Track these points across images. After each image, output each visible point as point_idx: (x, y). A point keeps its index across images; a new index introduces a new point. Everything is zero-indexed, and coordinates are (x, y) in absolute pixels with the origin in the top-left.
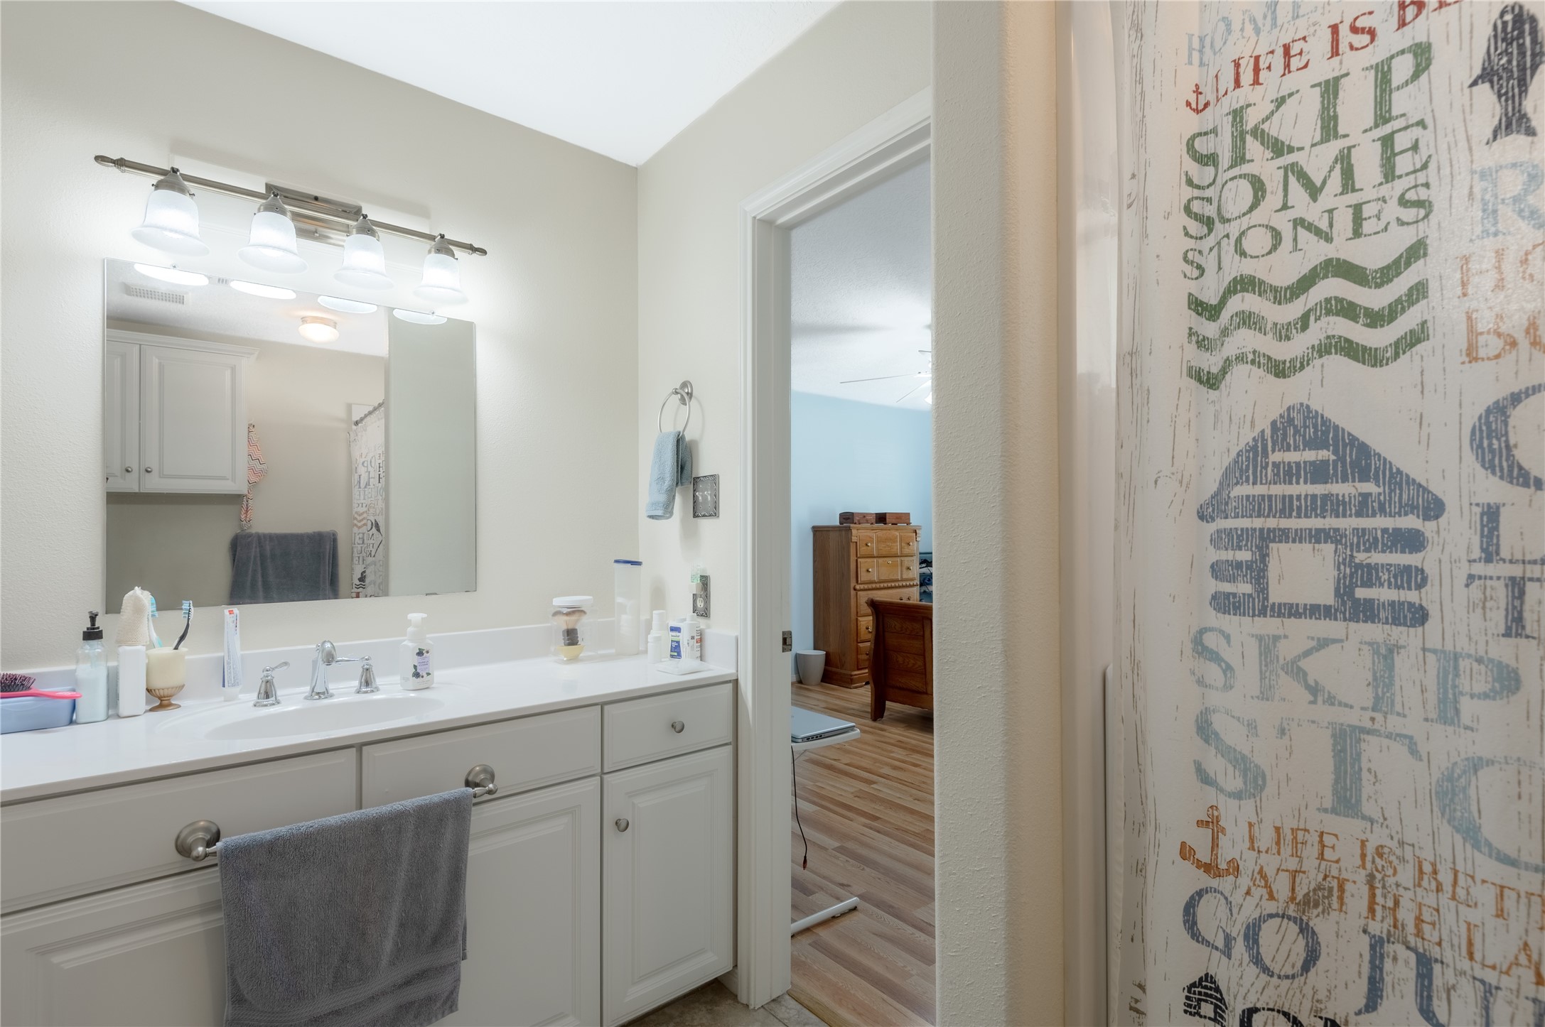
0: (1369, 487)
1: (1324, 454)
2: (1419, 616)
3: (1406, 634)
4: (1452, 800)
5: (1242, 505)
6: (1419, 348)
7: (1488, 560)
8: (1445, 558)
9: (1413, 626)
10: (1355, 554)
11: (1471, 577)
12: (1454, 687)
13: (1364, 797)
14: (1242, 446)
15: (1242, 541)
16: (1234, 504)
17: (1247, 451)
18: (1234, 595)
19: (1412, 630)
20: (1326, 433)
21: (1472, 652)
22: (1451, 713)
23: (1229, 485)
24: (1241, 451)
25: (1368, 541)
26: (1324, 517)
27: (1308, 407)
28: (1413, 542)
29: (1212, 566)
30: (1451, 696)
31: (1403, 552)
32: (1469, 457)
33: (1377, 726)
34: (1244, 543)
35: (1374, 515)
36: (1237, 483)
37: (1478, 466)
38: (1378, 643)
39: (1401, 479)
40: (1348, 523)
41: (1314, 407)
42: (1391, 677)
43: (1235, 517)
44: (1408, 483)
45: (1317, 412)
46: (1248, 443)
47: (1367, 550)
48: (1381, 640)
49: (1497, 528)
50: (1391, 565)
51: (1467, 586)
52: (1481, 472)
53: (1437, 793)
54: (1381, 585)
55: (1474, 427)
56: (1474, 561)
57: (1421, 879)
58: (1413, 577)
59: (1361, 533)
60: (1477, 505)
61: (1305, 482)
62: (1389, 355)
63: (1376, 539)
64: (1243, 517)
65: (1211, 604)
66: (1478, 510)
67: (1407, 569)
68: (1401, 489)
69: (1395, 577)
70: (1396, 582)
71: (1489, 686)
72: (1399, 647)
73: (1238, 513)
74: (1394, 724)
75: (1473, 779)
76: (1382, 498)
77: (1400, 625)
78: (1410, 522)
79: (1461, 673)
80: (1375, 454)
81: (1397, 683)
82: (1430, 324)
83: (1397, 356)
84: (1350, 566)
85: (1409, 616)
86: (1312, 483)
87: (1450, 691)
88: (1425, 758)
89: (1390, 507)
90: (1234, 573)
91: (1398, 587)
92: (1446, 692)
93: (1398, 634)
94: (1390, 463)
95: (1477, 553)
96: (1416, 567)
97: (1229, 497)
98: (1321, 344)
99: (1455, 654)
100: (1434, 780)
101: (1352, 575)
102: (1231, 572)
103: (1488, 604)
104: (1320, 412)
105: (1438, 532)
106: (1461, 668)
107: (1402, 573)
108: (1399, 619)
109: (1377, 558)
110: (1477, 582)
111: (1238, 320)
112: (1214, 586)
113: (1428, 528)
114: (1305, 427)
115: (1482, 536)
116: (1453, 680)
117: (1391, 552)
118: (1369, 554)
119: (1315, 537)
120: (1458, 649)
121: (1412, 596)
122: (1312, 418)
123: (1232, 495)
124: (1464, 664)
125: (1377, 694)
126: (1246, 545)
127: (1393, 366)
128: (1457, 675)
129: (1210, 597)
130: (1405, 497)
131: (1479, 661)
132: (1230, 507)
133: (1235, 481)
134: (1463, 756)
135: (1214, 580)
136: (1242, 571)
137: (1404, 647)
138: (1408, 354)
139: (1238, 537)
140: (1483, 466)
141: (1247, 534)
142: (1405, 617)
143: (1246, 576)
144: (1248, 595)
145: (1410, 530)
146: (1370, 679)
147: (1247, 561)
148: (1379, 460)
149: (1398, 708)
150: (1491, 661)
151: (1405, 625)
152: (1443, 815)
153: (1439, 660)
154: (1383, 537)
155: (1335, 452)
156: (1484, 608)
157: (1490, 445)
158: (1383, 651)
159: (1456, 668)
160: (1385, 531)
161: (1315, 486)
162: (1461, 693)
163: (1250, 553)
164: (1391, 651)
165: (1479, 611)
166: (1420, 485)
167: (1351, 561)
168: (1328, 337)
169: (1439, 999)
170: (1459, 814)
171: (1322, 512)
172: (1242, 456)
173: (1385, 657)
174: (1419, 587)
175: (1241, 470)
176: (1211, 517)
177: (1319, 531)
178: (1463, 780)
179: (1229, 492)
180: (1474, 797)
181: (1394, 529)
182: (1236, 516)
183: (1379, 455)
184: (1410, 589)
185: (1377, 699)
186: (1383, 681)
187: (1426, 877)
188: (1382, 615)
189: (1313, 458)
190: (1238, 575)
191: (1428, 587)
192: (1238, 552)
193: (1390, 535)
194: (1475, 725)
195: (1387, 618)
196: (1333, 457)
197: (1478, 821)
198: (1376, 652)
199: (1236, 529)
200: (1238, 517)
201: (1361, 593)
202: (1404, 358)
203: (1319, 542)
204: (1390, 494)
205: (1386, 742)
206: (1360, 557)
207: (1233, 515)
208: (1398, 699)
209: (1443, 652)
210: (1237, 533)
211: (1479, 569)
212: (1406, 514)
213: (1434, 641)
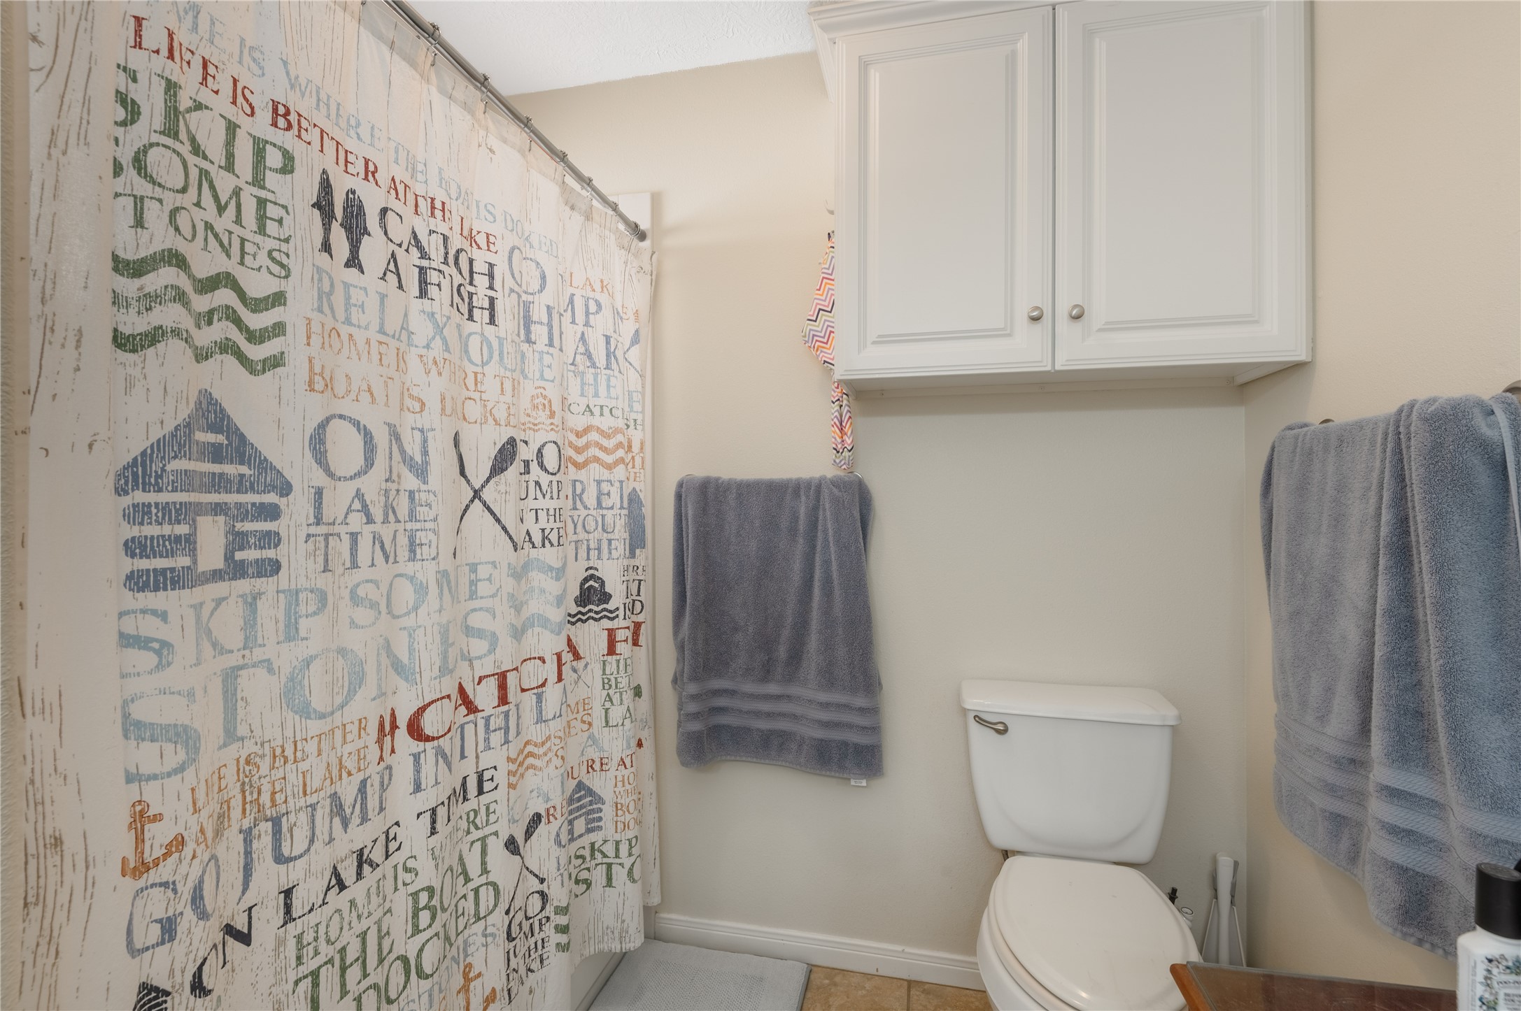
0: (244, 470)
1: (221, 438)
2: (275, 567)
3: (265, 583)
4: (293, 694)
5: (181, 479)
6: (278, 370)
7: (318, 524)
8: (292, 524)
9: (271, 576)
10: (236, 524)
11: (309, 536)
12: (296, 613)
13: (239, 721)
14: (179, 420)
15: (180, 515)
16: (171, 478)
17: (184, 426)
18: (172, 570)
19: (270, 579)
20: (222, 420)
21: (308, 586)
22: (293, 632)
23: (163, 458)
24: (179, 425)
25: (244, 513)
26: (220, 493)
27: (210, 394)
28: (272, 512)
29: (126, 544)
30: (293, 621)
31: (266, 520)
32: (308, 454)
33: (246, 661)
34: (183, 517)
35: (246, 493)
36: (175, 457)
37: (313, 461)
38: (246, 594)
39: (267, 465)
40: (232, 498)
41: (215, 395)
42: (255, 619)
43: (172, 491)
44: (271, 469)
45: (217, 400)
46: (185, 419)
47: (242, 521)
48: (248, 592)
49: (321, 503)
50: (257, 531)
51: (306, 542)
52: (315, 465)
53: (284, 693)
54: (250, 547)
55: (312, 435)
56: (311, 525)
57: (274, 762)
58: (271, 539)
59: (239, 505)
60: (313, 487)
61: (208, 462)
62: (259, 368)
63: (247, 511)
64: (181, 491)
65: (125, 585)
66: (313, 491)
67: (269, 533)
68: (266, 473)
69: (260, 540)
70: (260, 544)
71: (316, 607)
72: (260, 594)
73: (177, 487)
74: (258, 654)
75: (307, 672)
76: (252, 479)
77: (262, 577)
78: (271, 498)
79: (300, 602)
80: (249, 444)
81: (259, 621)
82: (286, 355)
83: (264, 371)
84: (233, 535)
85: (269, 568)
86: (213, 463)
87: (293, 617)
88: (277, 672)
89: (258, 486)
90: (172, 548)
91: (261, 548)
92: (290, 618)
93: (260, 583)
94: (260, 452)
95: (312, 520)
96: (275, 532)
97: (163, 470)
98: (221, 342)
99: (297, 591)
100: (282, 684)
101: (233, 540)
102: (169, 547)
103: (317, 553)
104: (219, 401)
105: (288, 505)
106: (301, 599)
107: (264, 537)
108: (261, 572)
109: (248, 526)
110: (312, 539)
111: (174, 294)
112: (129, 564)
113: (282, 502)
114: (209, 412)
115: (315, 508)
116: (295, 609)
117: (257, 521)
118: (243, 524)
119: (214, 510)
120: (299, 587)
121: (270, 553)
122: (214, 404)
123: (168, 468)
124: (302, 596)
125: (246, 636)
126: (185, 519)
127: (261, 377)
128: (297, 605)
129: (124, 578)
130: (268, 479)
131: (312, 591)
132: (165, 480)
133: (172, 454)
134: (300, 659)
135: (129, 559)
136: (181, 545)
137: (264, 593)
138: (272, 371)
139: (177, 511)
140: (316, 462)
141: (186, 508)
142: (266, 570)
143: (185, 549)
144: (187, 567)
145: (271, 504)
146: (242, 624)
147: (185, 535)
148: (252, 449)
149: (260, 641)
150: (317, 589)
151: (266, 576)
152: (288, 707)
153: (286, 597)
154: (252, 509)
155: (227, 438)
156: (315, 556)
157: (320, 448)
158: (249, 600)
159: (297, 600)
160: (253, 504)
161: (215, 465)
162: (300, 617)
163: (188, 526)
164: (255, 599)
165: (312, 558)
166: (278, 471)
167: (233, 530)
168: (227, 339)
169: (285, 841)
170: (297, 701)
171: (219, 489)
172: (180, 431)
173: (251, 605)
174: (276, 546)
175: (180, 444)
176: (123, 490)
177: (217, 504)
178: (300, 676)
179: (164, 465)
180: (307, 684)
181: (260, 504)
182: (175, 490)
183: (253, 445)
184: (270, 548)
185: (246, 638)
186: (250, 623)
187: (277, 759)
188: (250, 571)
189: (213, 441)
190: (177, 549)
191: (281, 546)
192: (176, 526)
193: (257, 508)
194: (308, 636)
195: (253, 573)
196: (226, 442)
197: (309, 699)
198: (245, 602)
199: (175, 503)
200: (177, 491)
201: (239, 556)
202: (269, 374)
203: (216, 515)
204: (258, 476)
205: (252, 670)
206: (238, 526)
207: (170, 488)
208: (259, 634)
209: (289, 590)
210: (175, 507)
211: (313, 530)
212: (269, 492)
213: (284, 585)
